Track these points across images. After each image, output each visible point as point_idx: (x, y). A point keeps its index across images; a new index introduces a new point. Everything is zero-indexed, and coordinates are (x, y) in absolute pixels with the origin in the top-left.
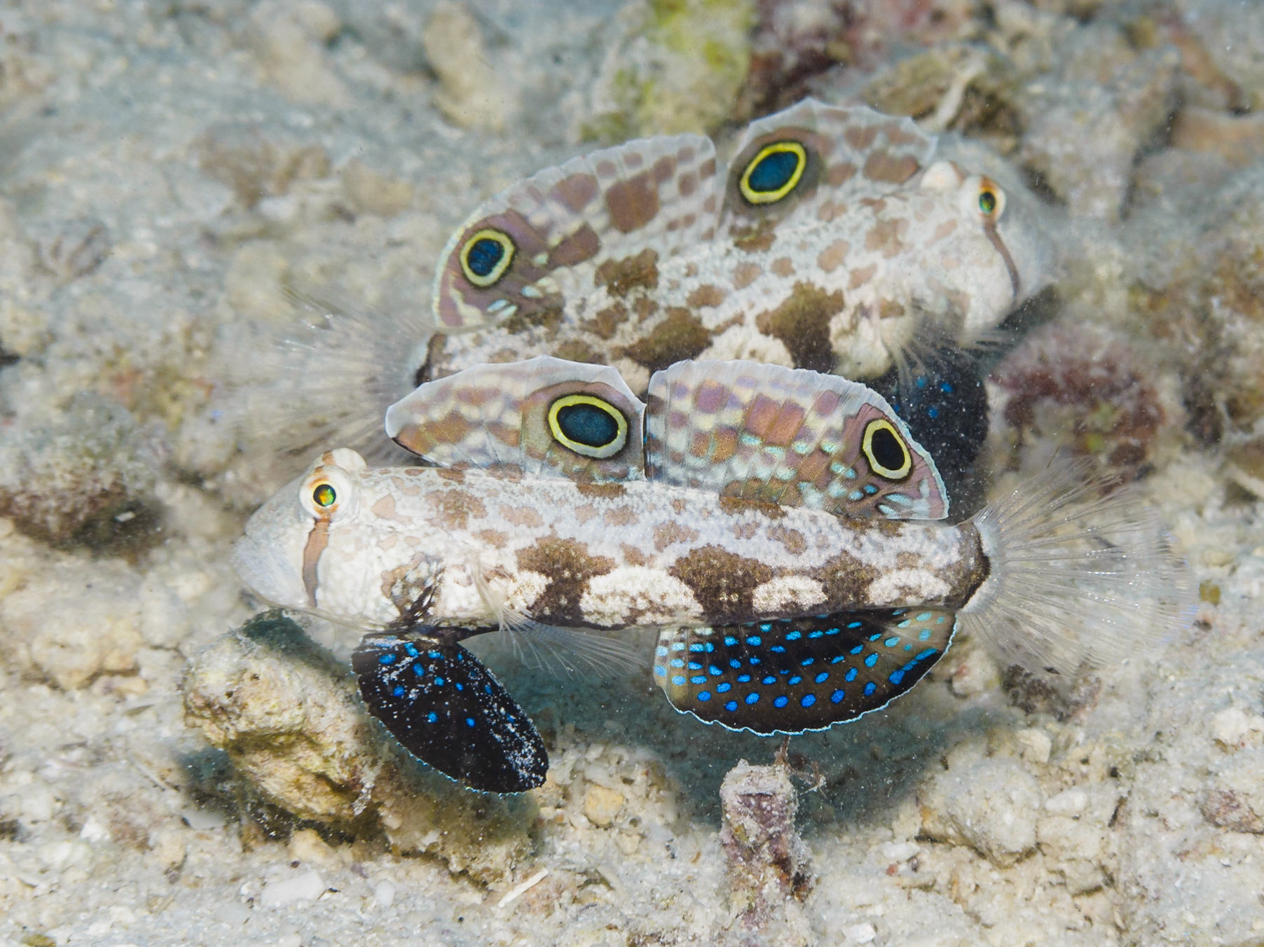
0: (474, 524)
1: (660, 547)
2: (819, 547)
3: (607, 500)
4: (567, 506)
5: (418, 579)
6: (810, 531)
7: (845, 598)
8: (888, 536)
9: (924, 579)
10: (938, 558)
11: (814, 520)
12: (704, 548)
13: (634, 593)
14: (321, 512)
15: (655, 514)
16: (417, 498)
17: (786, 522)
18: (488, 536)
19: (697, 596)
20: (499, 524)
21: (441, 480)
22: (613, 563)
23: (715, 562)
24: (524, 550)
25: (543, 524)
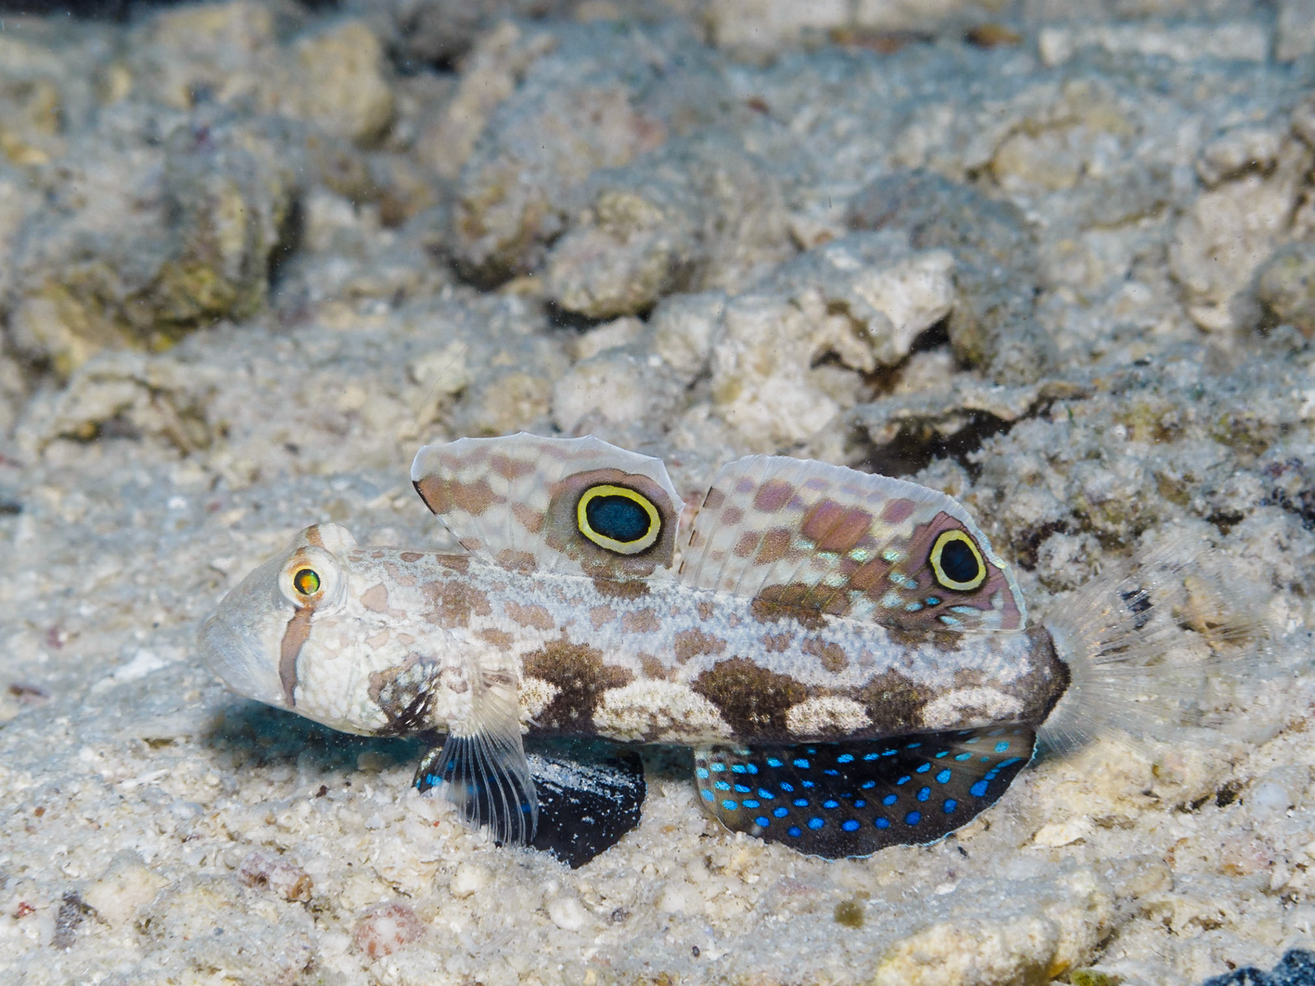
0: (476, 622)
1: (682, 658)
2: (861, 664)
3: (627, 601)
4: (580, 607)
5: (411, 683)
6: (852, 644)
7: (893, 722)
8: (944, 651)
9: (989, 698)
10: (1003, 673)
11: (858, 632)
12: (730, 660)
13: (653, 709)
14: (304, 601)
15: (678, 619)
16: (412, 590)
17: (826, 634)
18: (491, 636)
19: (723, 715)
20: (505, 624)
21: (440, 569)
22: (630, 675)
23: (743, 677)
24: (531, 654)
25: (553, 626)
